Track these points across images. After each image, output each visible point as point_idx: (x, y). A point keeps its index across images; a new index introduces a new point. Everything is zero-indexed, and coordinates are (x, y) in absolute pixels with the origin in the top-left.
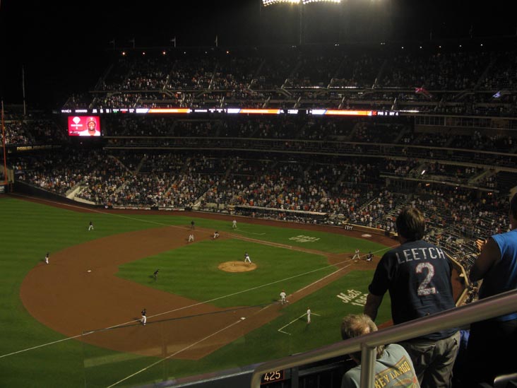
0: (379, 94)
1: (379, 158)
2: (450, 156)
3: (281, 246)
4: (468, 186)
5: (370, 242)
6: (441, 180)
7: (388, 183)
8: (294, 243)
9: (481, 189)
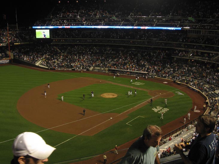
2: (203, 48)
3: (128, 86)
4: (211, 61)
5: (167, 85)
6: (199, 59)
7: (175, 59)
8: (134, 85)
9: (217, 63)
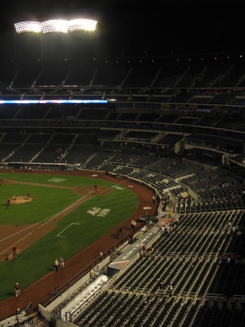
0: (93, 90)
1: (96, 129)
2: (138, 126)
3: (44, 185)
4: (151, 143)
5: (98, 179)
6: (135, 140)
7: (102, 143)
8: (52, 183)
9: (159, 144)
